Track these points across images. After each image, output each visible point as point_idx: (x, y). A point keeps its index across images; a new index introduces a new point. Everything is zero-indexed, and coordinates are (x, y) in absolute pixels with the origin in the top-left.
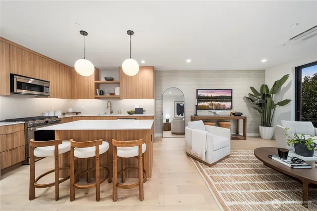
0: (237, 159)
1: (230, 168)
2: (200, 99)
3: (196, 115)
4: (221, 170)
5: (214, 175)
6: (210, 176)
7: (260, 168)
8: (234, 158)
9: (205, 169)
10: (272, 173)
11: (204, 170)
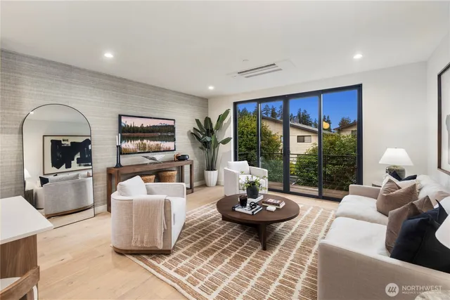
0: (195, 225)
1: (194, 243)
2: (127, 133)
3: (119, 165)
4: (185, 253)
5: (180, 265)
6: (175, 271)
7: (222, 227)
8: (191, 225)
9: (162, 264)
10: (232, 227)
11: (161, 266)
